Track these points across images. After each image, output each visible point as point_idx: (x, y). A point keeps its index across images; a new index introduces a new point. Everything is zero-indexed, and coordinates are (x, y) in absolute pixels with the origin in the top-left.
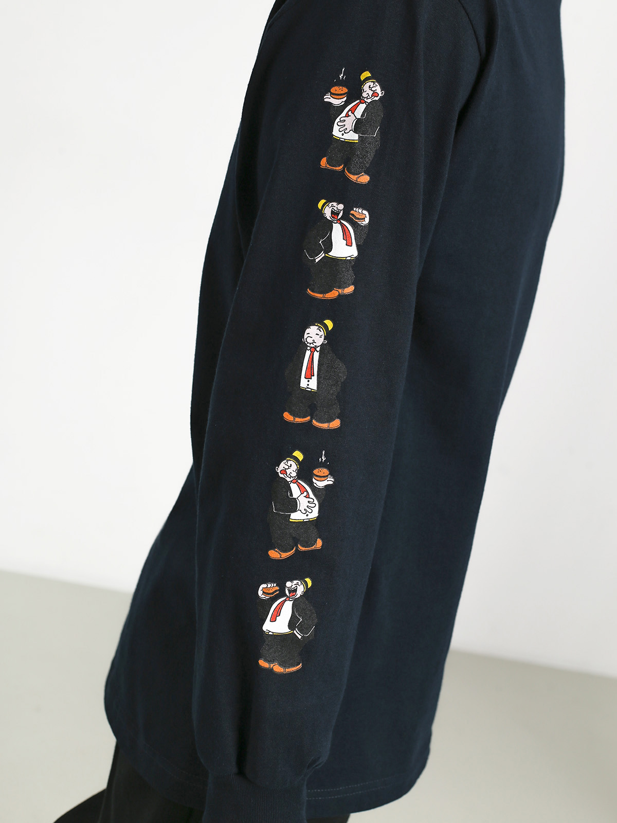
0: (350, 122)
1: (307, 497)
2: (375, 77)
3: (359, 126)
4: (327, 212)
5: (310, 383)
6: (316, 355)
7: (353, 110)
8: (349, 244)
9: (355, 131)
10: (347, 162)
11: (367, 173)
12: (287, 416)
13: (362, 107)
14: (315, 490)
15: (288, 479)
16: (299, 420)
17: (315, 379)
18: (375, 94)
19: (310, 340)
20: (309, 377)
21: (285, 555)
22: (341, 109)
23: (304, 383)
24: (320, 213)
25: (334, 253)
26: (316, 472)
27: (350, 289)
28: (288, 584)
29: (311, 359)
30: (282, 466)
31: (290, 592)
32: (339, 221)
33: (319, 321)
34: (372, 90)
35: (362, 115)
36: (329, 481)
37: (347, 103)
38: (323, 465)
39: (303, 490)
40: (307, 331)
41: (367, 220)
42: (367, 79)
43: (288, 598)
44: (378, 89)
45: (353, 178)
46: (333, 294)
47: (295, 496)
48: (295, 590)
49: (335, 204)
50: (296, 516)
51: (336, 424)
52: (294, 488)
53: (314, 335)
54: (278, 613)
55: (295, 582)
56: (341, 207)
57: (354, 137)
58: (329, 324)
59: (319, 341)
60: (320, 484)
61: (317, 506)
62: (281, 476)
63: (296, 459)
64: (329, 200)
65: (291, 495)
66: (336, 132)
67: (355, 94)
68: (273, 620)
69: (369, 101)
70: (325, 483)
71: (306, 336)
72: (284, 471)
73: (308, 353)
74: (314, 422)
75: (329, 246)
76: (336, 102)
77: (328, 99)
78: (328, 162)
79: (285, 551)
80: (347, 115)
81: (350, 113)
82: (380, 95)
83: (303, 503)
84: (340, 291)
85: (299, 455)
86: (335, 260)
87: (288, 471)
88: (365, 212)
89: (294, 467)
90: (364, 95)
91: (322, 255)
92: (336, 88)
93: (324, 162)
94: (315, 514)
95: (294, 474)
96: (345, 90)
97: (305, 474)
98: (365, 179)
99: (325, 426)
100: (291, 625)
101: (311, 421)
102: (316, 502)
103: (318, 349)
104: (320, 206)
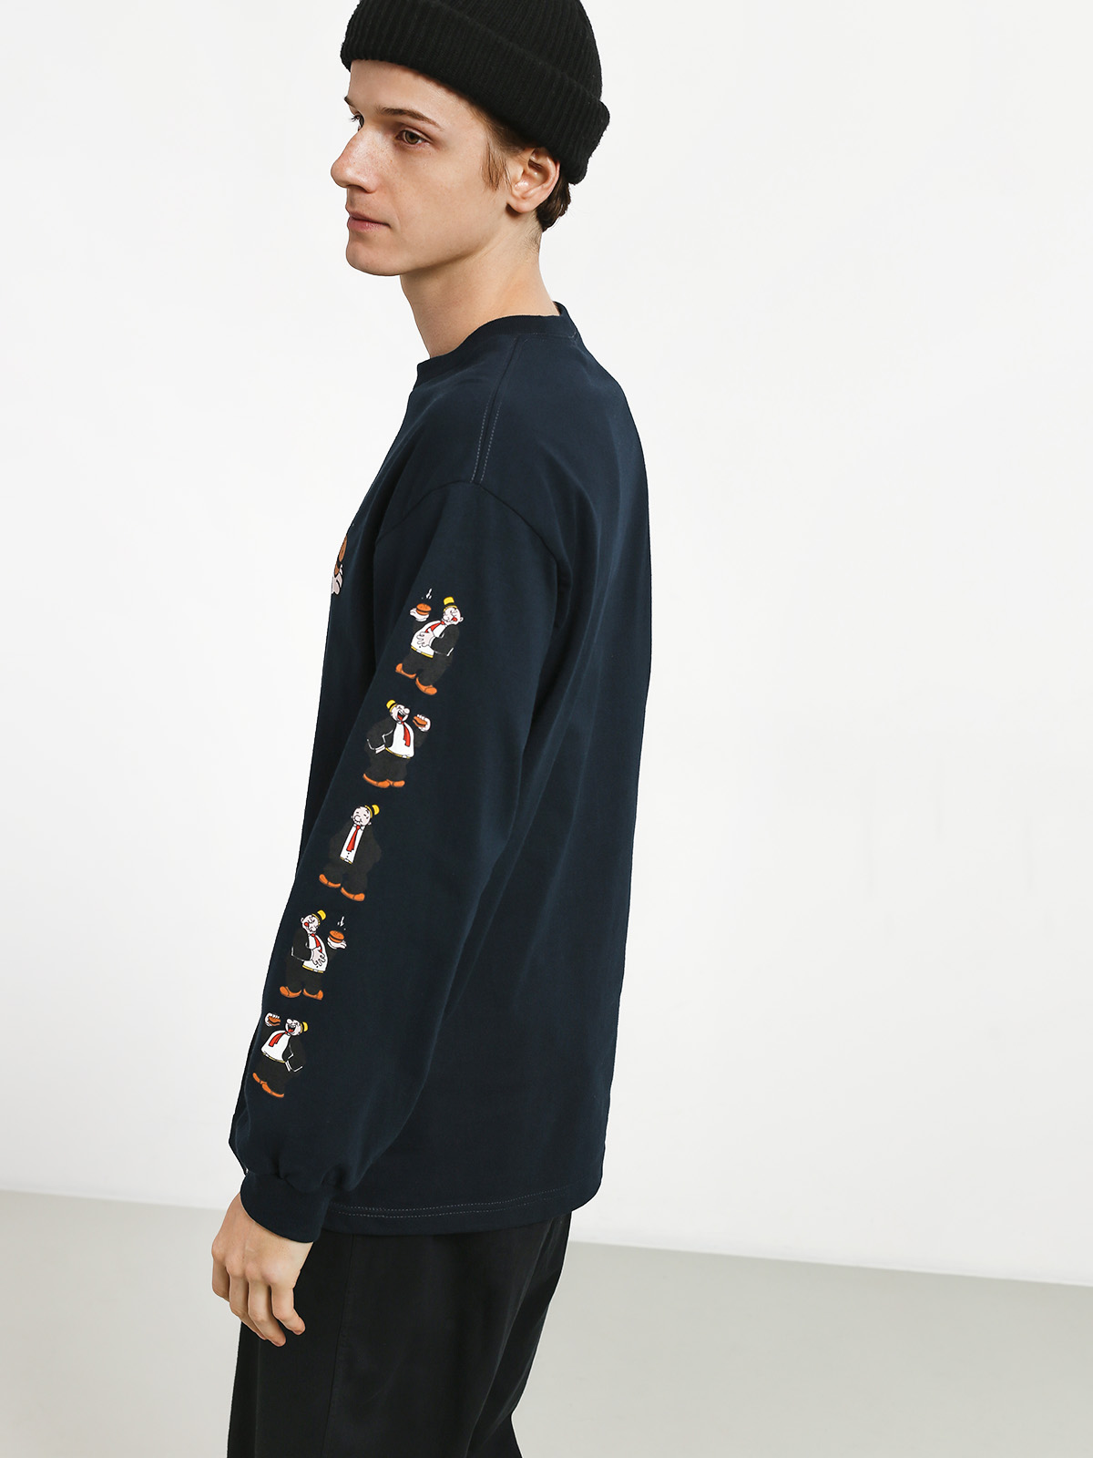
0: (429, 638)
1: (321, 951)
2: (457, 604)
3: (436, 644)
4: (394, 712)
5: (348, 856)
6: (360, 833)
7: (433, 628)
8: (407, 744)
9: (432, 647)
10: (419, 673)
11: (434, 686)
12: (323, 878)
13: (441, 629)
14: (327, 947)
15: (309, 932)
16: (331, 885)
17: (354, 852)
18: (454, 619)
19: (357, 819)
20: (350, 850)
21: (292, 995)
22: (424, 624)
23: (344, 854)
24: (388, 713)
25: (392, 749)
26: (332, 933)
27: (401, 784)
28: (289, 1021)
29: (355, 835)
30: (307, 919)
31: (289, 1028)
32: (403, 722)
33: (369, 804)
34: (452, 615)
35: (441, 635)
36: (343, 945)
37: (429, 620)
38: (339, 929)
39: (318, 944)
40: (357, 810)
41: (428, 727)
42: (450, 604)
43: (286, 1033)
44: (458, 614)
45: (423, 688)
46: (385, 784)
47: (311, 947)
48: (294, 1029)
49: (402, 707)
50: (308, 964)
51: (360, 897)
52: (312, 940)
53: (362, 815)
54: (276, 1041)
55: (295, 1021)
56: (407, 711)
57: (429, 652)
58: (377, 809)
59: (365, 822)
60: (334, 945)
61: (326, 962)
62: (304, 927)
63: (319, 916)
64: (398, 702)
65: (308, 945)
66: (415, 644)
67: (437, 614)
68: (271, 1045)
69: (448, 624)
70: (339, 945)
71: (355, 814)
72: (307, 924)
73: (354, 829)
74: (343, 891)
75: (390, 742)
76: (421, 618)
77: (414, 613)
78: (404, 668)
79: (293, 992)
80: (427, 632)
81: (429, 630)
82: (459, 620)
83: (316, 955)
84: (391, 783)
85: (323, 915)
86: (393, 755)
87: (311, 925)
88: (427, 720)
89: (316, 923)
90: (445, 617)
91: (382, 748)
92: (422, 605)
93: (399, 668)
94: (323, 968)
95: (314, 929)
96: (429, 609)
97: (323, 932)
98: (431, 691)
99: (351, 896)
100: (285, 1055)
101: (340, 888)
102: (326, 958)
103: (363, 828)
104: (388, 705)
